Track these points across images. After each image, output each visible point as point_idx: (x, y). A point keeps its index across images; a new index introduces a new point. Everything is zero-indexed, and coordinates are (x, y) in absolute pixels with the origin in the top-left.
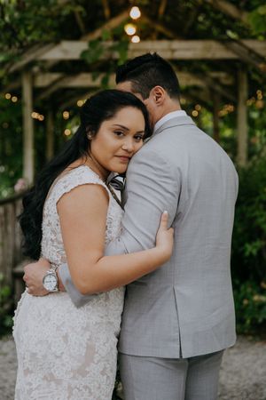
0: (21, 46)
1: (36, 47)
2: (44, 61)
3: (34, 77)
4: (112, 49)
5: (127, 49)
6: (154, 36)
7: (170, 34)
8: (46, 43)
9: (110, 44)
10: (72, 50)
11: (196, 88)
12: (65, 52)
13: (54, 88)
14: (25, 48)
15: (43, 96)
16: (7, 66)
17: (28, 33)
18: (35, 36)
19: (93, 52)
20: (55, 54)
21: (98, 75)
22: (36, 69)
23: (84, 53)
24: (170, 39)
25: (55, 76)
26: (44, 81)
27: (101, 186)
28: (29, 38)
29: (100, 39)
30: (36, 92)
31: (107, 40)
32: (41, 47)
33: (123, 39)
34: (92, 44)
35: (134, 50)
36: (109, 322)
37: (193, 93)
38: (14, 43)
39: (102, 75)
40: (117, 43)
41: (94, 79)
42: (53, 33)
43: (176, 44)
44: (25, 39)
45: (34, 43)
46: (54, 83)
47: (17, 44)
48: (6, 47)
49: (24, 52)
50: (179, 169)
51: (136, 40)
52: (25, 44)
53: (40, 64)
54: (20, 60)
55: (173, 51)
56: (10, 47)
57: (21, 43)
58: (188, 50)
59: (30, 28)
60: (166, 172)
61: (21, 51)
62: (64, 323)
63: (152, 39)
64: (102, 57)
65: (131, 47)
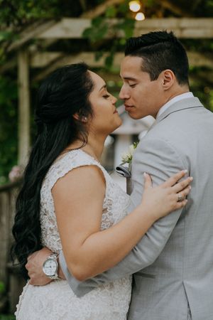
0: (20, 24)
1: (35, 24)
2: (42, 40)
3: (30, 57)
4: (117, 27)
5: (133, 27)
6: (160, 14)
7: (177, 11)
8: (46, 20)
9: (115, 21)
10: (73, 28)
11: (204, 69)
12: (67, 30)
13: (53, 69)
14: (24, 25)
15: (40, 77)
16: (5, 44)
17: (28, 10)
18: (34, 13)
19: (96, 31)
20: (55, 32)
21: (101, 55)
22: (33, 48)
23: (87, 31)
24: (177, 16)
25: (53, 56)
26: (41, 60)
27: (96, 166)
28: (29, 16)
29: (103, 16)
30: (33, 72)
31: (111, 17)
32: (40, 24)
33: (128, 16)
34: (95, 22)
35: (141, 29)
36: (114, 313)
37: (202, 74)
38: (13, 21)
39: (106, 55)
40: (122, 21)
41: (97, 58)
42: (53, 10)
43: (185, 22)
44: (24, 16)
45: (33, 20)
46: (53, 62)
47: (16, 22)
48: (4, 25)
49: (21, 31)
50: (188, 158)
51: (140, 17)
52: (24, 21)
53: (37, 42)
54: (19, 38)
55: (182, 29)
56: (8, 25)
57: (20, 20)
58: (198, 28)
59: (30, 5)
60: (173, 162)
61: (19, 29)
62: (67, 313)
63: (158, 17)
64: (107, 36)
65: (137, 25)
